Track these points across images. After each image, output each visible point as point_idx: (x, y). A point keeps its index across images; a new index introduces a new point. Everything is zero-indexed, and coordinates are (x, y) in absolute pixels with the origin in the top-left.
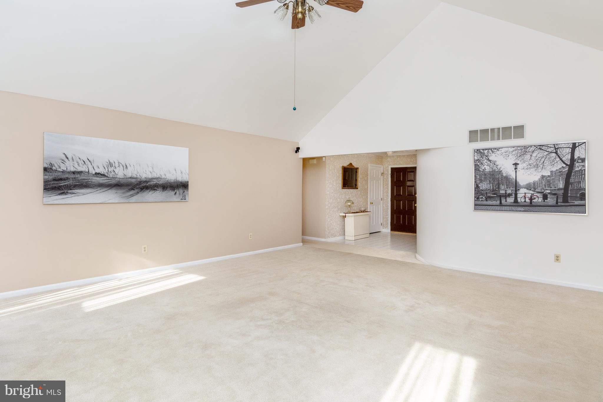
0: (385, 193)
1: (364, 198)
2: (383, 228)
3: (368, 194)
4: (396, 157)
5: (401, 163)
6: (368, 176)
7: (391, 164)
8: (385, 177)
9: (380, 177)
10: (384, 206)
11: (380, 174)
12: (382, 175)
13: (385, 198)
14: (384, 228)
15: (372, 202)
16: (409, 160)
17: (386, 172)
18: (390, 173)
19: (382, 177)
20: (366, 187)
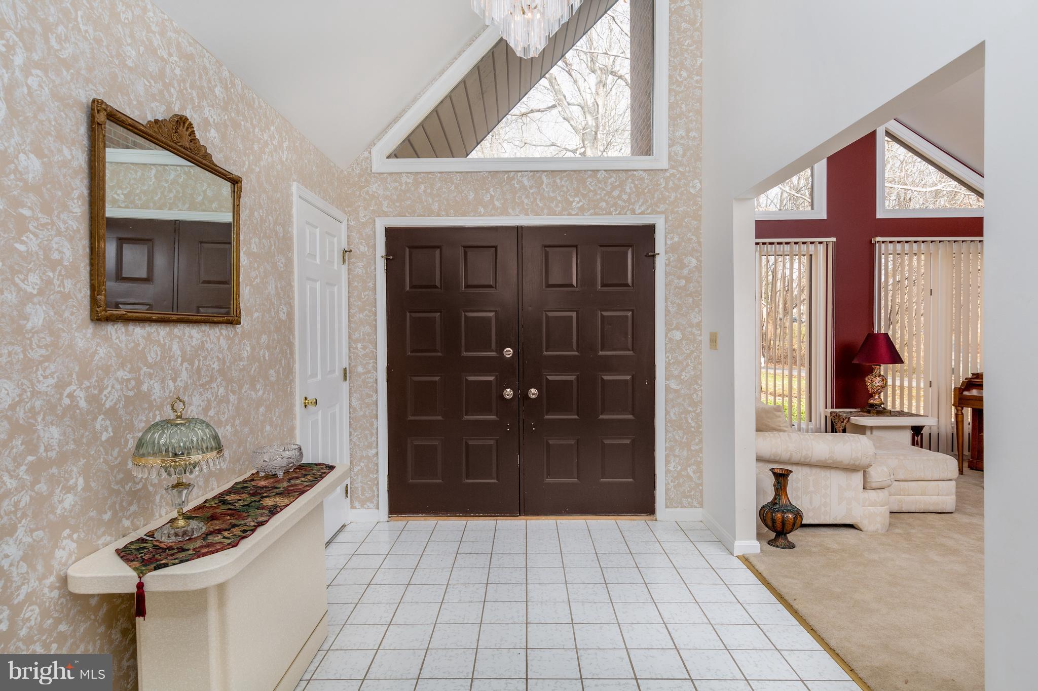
0: (359, 346)
1: (273, 379)
2: (353, 507)
3: (292, 353)
4: (410, 181)
5: (435, 207)
6: (290, 248)
7: (385, 209)
8: (359, 270)
9: (336, 267)
10: (355, 403)
11: (337, 257)
12: (344, 262)
13: (360, 369)
14: (357, 504)
15: (311, 398)
16: (471, 196)
17: (363, 248)
18: (384, 254)
19: (344, 268)
20: (283, 316)
